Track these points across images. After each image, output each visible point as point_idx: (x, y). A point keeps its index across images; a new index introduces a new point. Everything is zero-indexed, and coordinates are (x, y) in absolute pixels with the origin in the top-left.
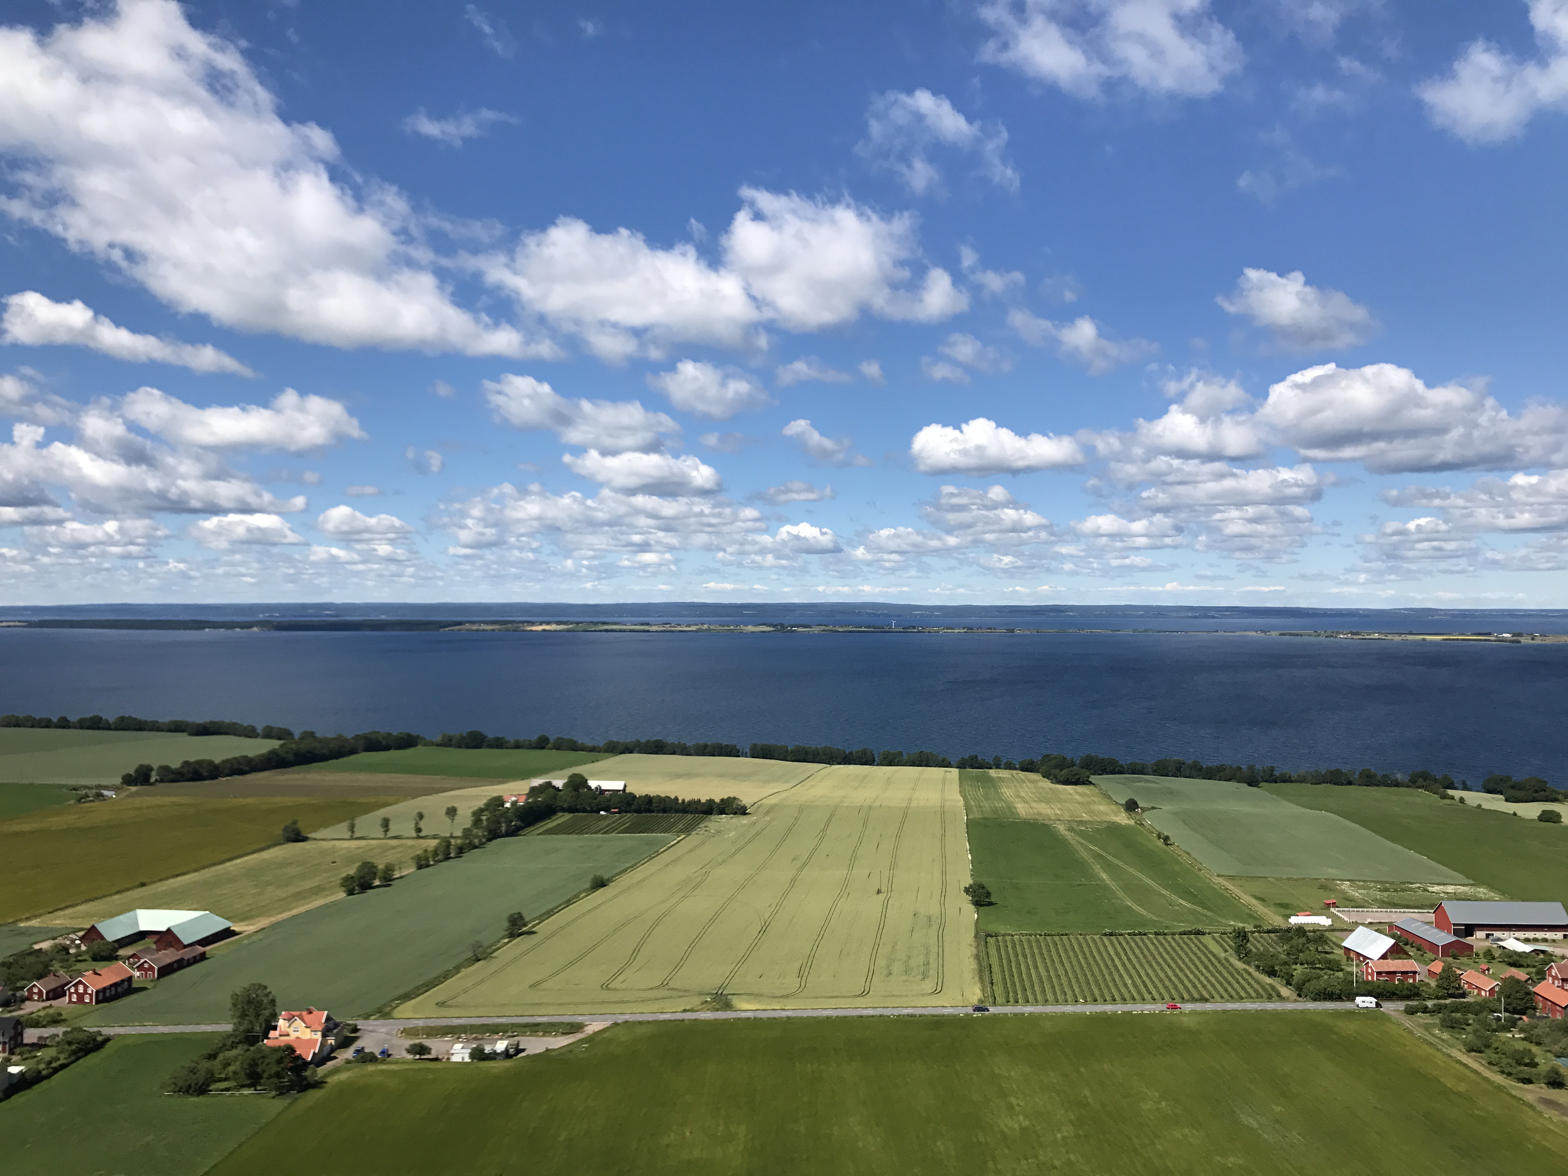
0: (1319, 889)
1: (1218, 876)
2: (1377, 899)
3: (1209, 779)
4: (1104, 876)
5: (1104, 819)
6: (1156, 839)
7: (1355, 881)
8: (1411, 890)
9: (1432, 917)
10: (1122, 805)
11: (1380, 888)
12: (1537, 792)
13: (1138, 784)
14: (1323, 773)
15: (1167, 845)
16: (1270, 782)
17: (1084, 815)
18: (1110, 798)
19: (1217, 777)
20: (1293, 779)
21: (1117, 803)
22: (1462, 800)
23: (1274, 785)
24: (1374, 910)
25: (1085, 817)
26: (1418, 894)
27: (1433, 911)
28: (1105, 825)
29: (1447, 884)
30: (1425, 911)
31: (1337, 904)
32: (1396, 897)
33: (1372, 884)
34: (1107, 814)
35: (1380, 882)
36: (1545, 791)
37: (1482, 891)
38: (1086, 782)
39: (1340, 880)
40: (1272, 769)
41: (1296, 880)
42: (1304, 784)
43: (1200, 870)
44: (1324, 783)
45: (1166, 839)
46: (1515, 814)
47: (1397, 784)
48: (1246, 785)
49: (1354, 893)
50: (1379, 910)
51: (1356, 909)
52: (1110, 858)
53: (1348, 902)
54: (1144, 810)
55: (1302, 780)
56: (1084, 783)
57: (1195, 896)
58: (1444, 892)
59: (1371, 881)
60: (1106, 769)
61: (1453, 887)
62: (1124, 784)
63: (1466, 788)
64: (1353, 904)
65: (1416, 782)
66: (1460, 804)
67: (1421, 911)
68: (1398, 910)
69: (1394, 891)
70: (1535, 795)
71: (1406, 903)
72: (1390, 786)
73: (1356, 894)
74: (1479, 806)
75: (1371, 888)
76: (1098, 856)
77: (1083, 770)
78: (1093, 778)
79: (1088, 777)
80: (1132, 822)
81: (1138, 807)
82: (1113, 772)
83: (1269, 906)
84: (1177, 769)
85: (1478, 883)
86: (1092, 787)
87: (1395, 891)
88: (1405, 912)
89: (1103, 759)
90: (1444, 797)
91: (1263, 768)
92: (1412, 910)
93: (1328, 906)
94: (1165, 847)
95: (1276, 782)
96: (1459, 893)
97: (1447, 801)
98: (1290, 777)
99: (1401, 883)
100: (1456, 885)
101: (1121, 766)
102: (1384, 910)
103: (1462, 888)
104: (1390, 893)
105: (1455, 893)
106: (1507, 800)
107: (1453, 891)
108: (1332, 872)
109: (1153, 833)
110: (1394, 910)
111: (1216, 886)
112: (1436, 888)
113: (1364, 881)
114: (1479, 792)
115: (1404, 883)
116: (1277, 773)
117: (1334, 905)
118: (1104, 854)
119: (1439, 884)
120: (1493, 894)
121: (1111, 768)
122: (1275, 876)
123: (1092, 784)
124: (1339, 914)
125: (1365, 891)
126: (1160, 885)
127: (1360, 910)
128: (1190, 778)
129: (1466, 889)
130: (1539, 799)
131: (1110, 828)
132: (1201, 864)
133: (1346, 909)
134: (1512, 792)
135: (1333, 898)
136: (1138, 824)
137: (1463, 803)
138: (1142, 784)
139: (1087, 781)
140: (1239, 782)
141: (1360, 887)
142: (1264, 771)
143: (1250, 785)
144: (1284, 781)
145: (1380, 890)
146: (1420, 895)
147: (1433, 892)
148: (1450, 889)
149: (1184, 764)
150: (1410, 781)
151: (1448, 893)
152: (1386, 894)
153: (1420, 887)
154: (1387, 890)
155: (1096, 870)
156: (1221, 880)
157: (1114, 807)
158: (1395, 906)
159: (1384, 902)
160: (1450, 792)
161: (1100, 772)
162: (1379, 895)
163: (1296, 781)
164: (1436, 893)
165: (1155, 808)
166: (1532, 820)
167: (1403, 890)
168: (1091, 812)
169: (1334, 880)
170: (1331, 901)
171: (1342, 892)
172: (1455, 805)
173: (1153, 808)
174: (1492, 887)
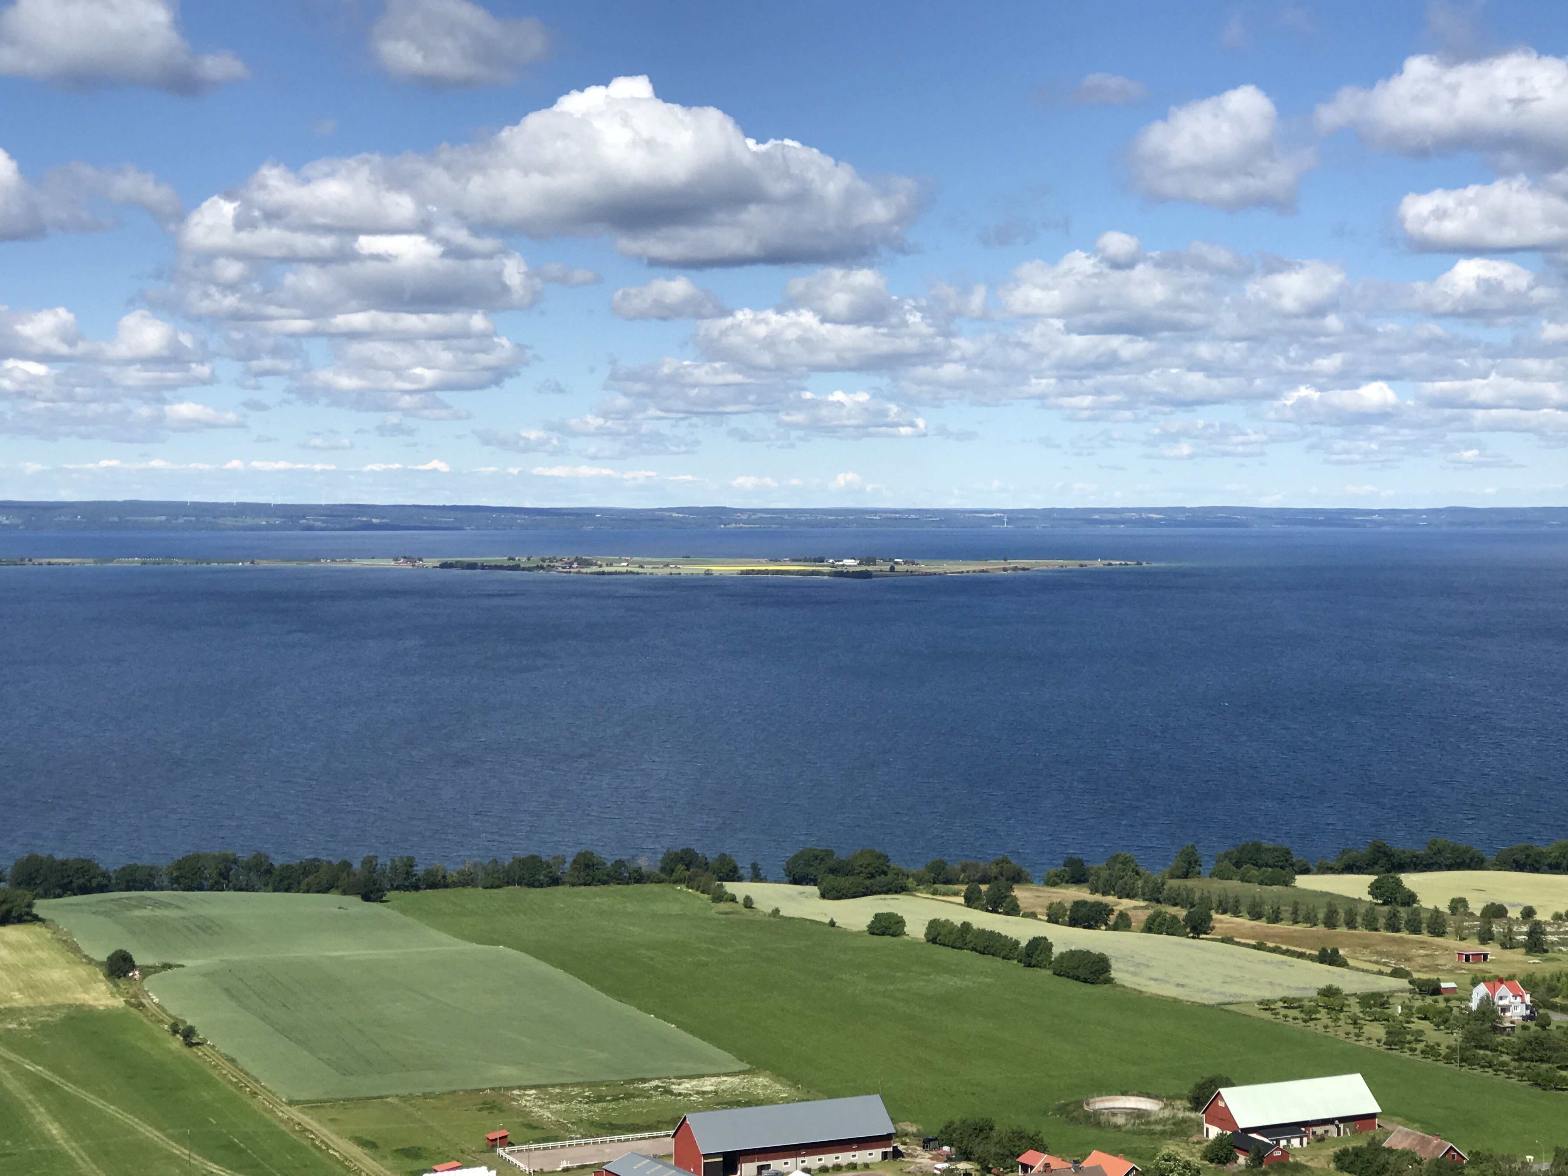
0: (480, 1110)
1: (291, 1103)
2: (581, 1120)
3: (287, 890)
4: (54, 1130)
5: (60, 1000)
6: (168, 1036)
7: (545, 1086)
8: (643, 1093)
9: (668, 1145)
10: (100, 964)
11: (589, 1097)
12: (872, 876)
13: (137, 913)
14: (507, 864)
15: (190, 1045)
16: (406, 888)
17: (17, 995)
18: (75, 949)
19: (303, 886)
20: (449, 880)
21: (90, 961)
22: (748, 903)
23: (413, 894)
24: (575, 1142)
25: (20, 999)
26: (654, 1100)
27: (672, 1132)
28: (60, 1015)
29: (703, 1076)
30: (663, 1133)
31: (509, 1139)
32: (614, 1110)
33: (577, 1090)
34: (67, 989)
35: (591, 1085)
36: (885, 873)
37: (761, 1083)
38: (26, 917)
39: (520, 1088)
40: (410, 863)
41: (439, 1097)
42: (468, 891)
43: (254, 1094)
44: (508, 884)
45: (188, 1035)
46: (832, 924)
47: (639, 878)
48: (357, 899)
49: (542, 1112)
50: (583, 1141)
51: (542, 1145)
52: (70, 1088)
53: (530, 1133)
54: (146, 971)
55: (466, 881)
56: (20, 920)
57: (242, 1151)
58: (698, 1093)
59: (574, 1085)
60: (71, 882)
61: (713, 1079)
62: (107, 914)
63: (757, 877)
64: (538, 1134)
65: (672, 871)
66: (745, 910)
67: (655, 1134)
68: (616, 1138)
69: (613, 1100)
70: (868, 882)
71: (630, 1121)
72: (628, 883)
73: (546, 1114)
74: (776, 911)
75: (573, 1097)
76: (42, 1087)
77: (20, 892)
78: (41, 907)
79: (30, 905)
80: (119, 1002)
81: (133, 967)
82: (85, 890)
83: (384, 1157)
84: (221, 874)
85: (756, 1066)
86: (37, 928)
87: (616, 1099)
88: (627, 1140)
89: (64, 863)
90: (720, 897)
91: (393, 861)
92: (639, 1135)
93: (493, 1143)
94: (186, 1051)
95: (417, 888)
96: (723, 1091)
97: (723, 906)
98: (444, 877)
99: (626, 1082)
100: (718, 1075)
101: (104, 875)
102: (591, 1140)
103: (729, 1079)
104: (604, 1105)
105: (716, 1092)
106: (823, 896)
107: (713, 1088)
108: (507, 1072)
109: (161, 1021)
110: (608, 1139)
111: (283, 1127)
112: (686, 1086)
113: (562, 1085)
114: (779, 882)
115: (632, 1081)
116: (420, 869)
117: (504, 1141)
118: (57, 1080)
119: (691, 1077)
120: (778, 1087)
121: (82, 881)
122: (401, 1092)
123: (42, 920)
124: (511, 1158)
125: (563, 1107)
126: (171, 1137)
127: (550, 1145)
128: (247, 890)
129: (736, 1080)
130: (876, 888)
131: (73, 1018)
132: (257, 1081)
133: (525, 1147)
134: (831, 880)
135: (502, 1128)
136: (132, 1005)
137: (750, 907)
138: (147, 912)
139: (29, 914)
140: (345, 893)
141: (554, 1099)
142: (394, 868)
143: (366, 898)
144: (433, 886)
145: (590, 1101)
146: (657, 1104)
147: (680, 1094)
148: (708, 1085)
149: (235, 861)
150: (663, 870)
151: (704, 1093)
152: (597, 1107)
153: (658, 1087)
154: (600, 1099)
155: (38, 1118)
156: (295, 1113)
157: (82, 971)
158: (613, 1128)
159: (592, 1124)
160: (730, 887)
161: (58, 891)
162: (585, 1110)
163: (455, 885)
164: (686, 1095)
165: (170, 966)
166: (859, 933)
167: (629, 1096)
168: (31, 987)
169: (507, 1089)
170: (498, 1135)
171: (523, 1112)
172: (736, 913)
173: (167, 966)
174: (778, 1073)
